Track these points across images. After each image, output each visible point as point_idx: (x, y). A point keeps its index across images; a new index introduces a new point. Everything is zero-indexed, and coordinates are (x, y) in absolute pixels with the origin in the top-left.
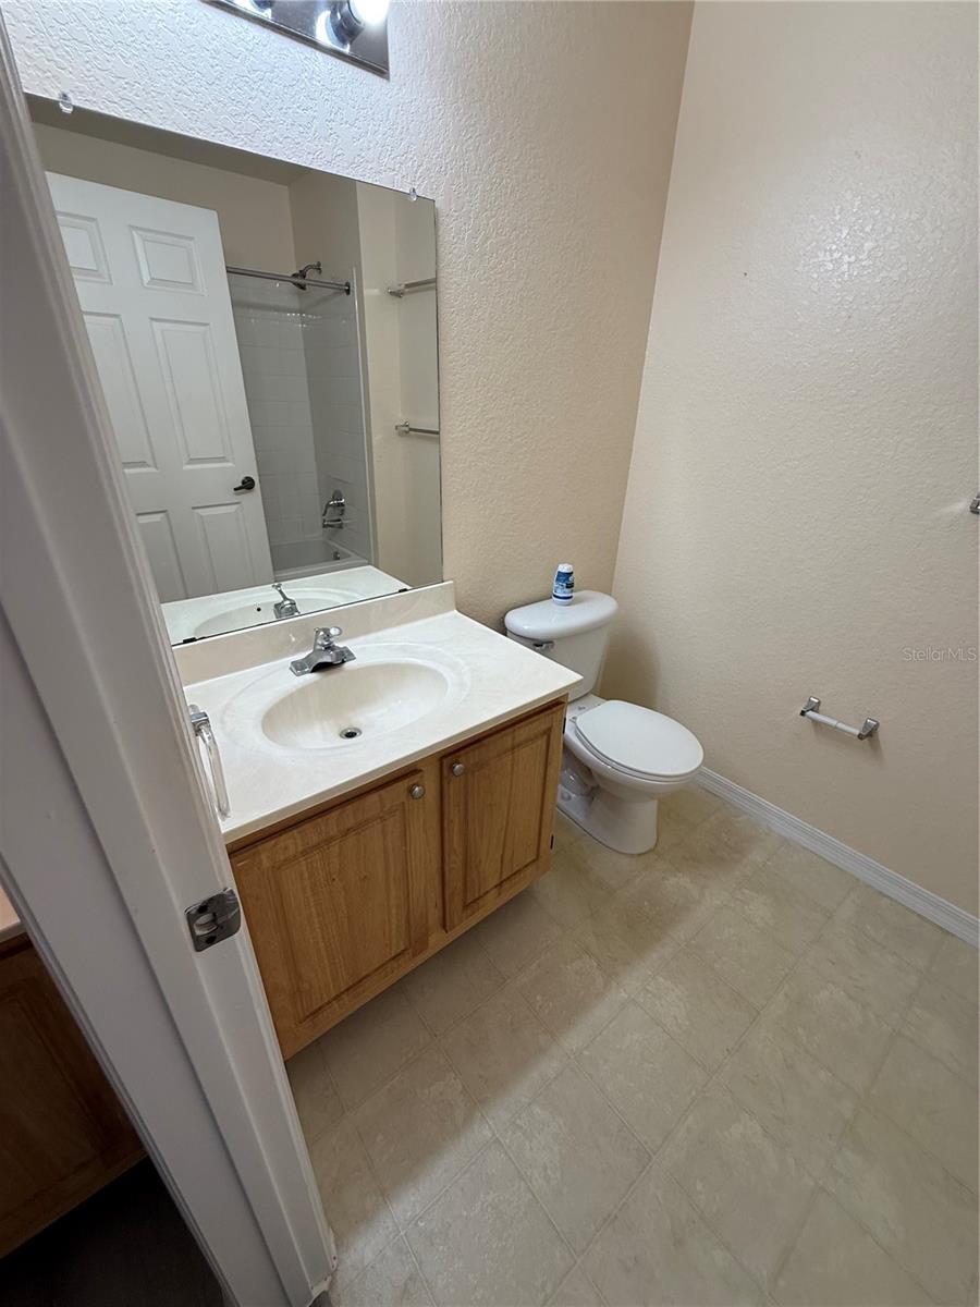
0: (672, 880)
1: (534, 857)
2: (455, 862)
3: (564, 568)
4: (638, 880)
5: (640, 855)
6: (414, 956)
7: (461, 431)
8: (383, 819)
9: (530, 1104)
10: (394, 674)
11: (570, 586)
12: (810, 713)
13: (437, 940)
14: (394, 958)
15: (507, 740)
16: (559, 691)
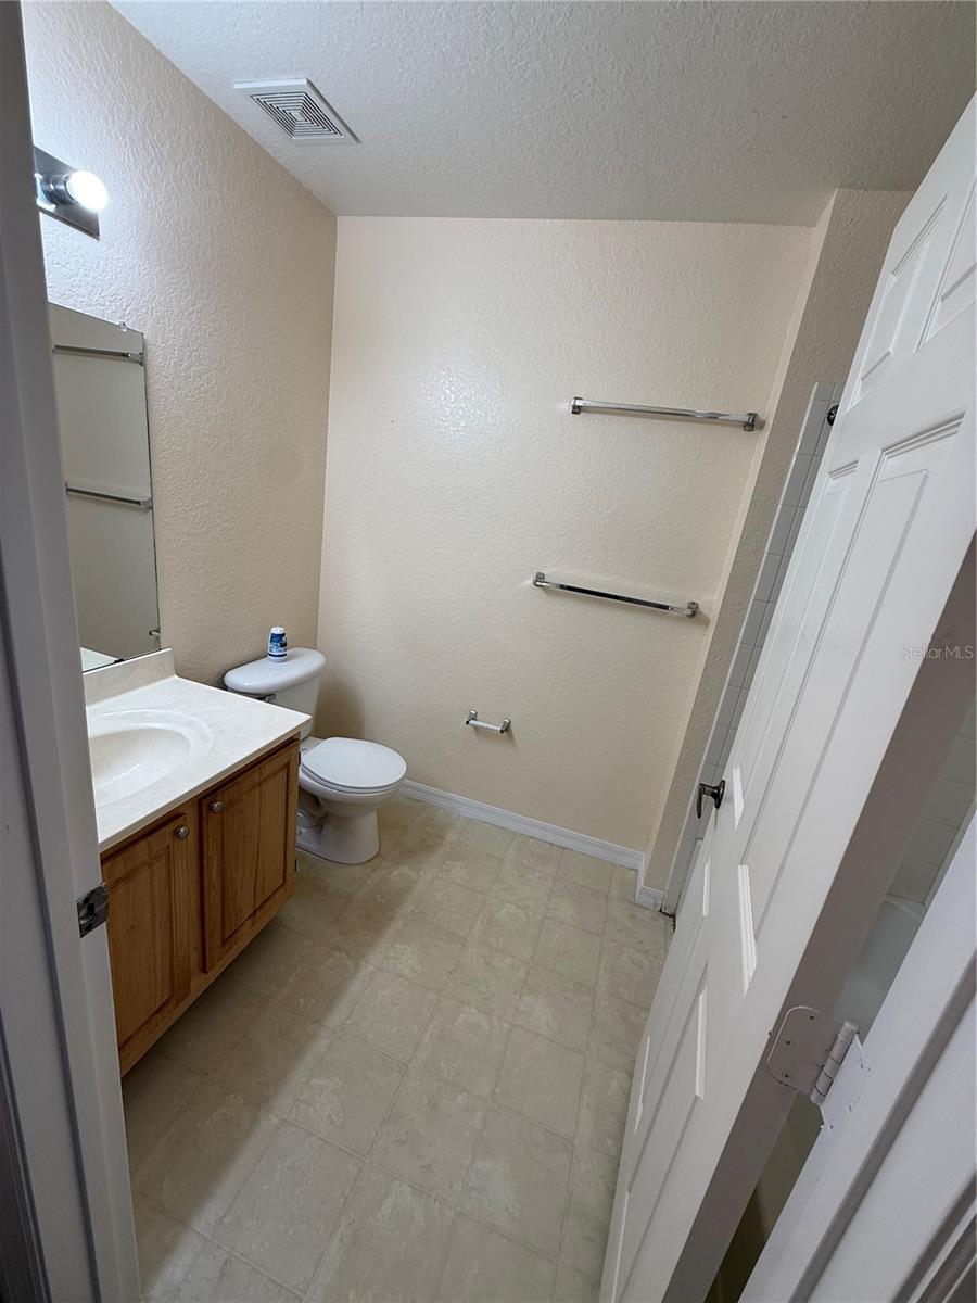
0: (396, 873)
1: (281, 882)
2: (213, 898)
3: (277, 630)
4: (369, 881)
5: (368, 861)
6: (177, 1005)
7: (174, 516)
8: (150, 865)
9: (308, 1081)
10: (127, 740)
11: (283, 645)
12: (471, 722)
13: (199, 984)
14: (158, 1011)
15: (255, 776)
16: (293, 730)
